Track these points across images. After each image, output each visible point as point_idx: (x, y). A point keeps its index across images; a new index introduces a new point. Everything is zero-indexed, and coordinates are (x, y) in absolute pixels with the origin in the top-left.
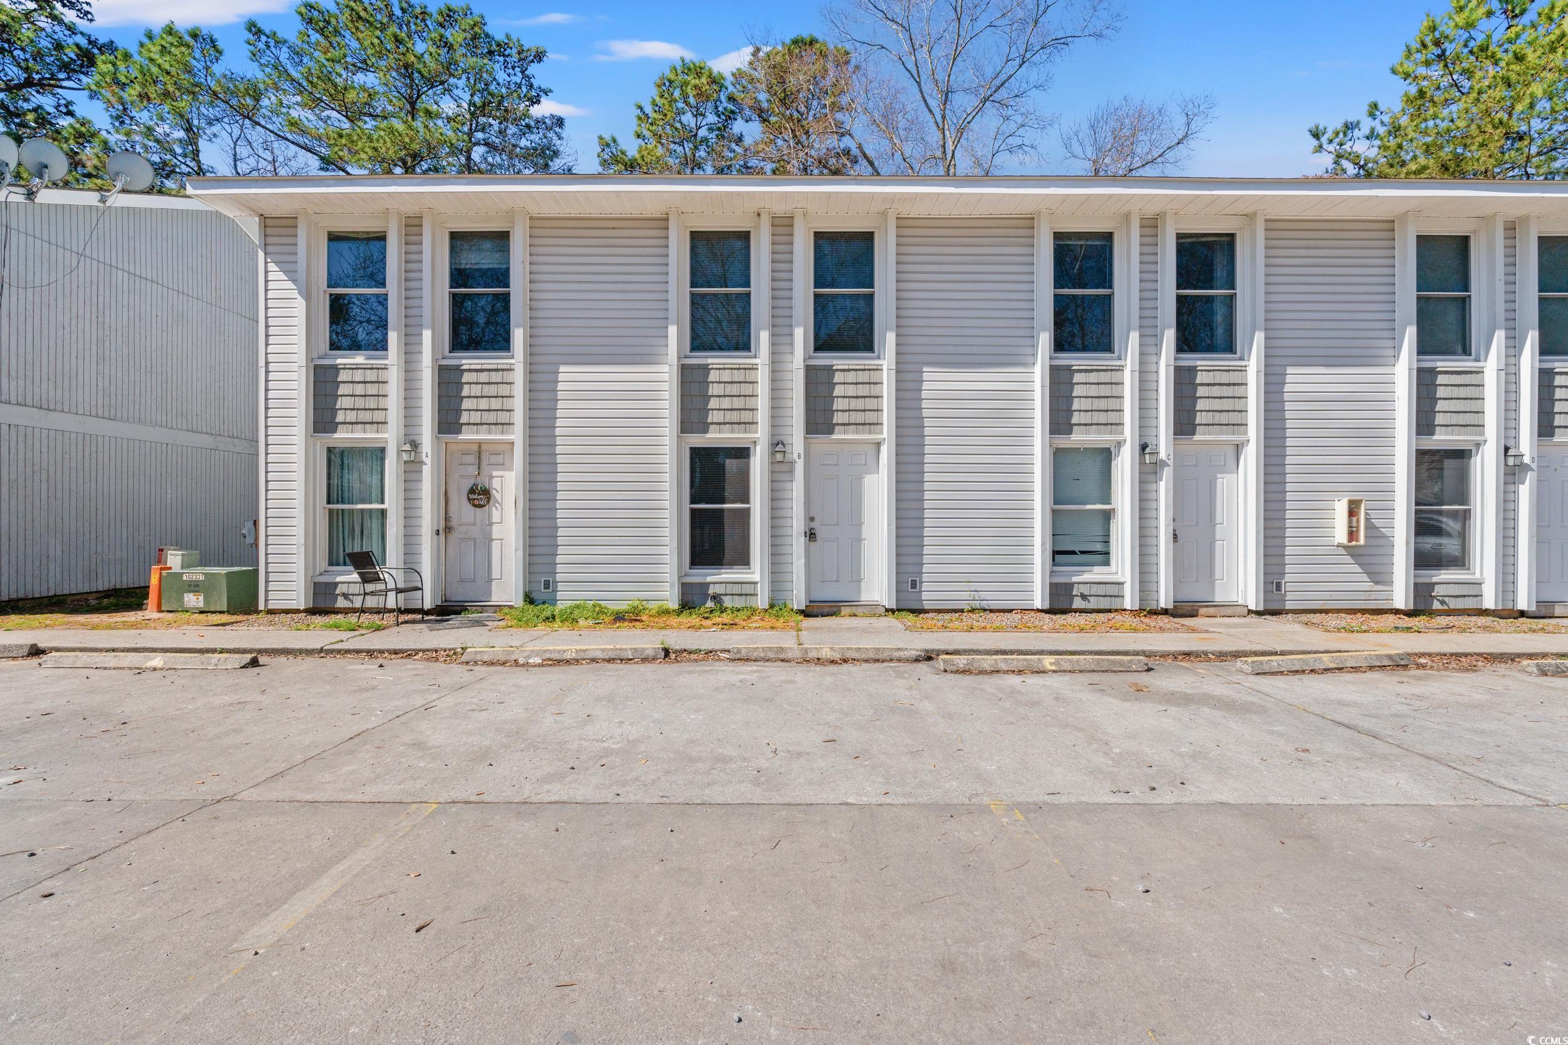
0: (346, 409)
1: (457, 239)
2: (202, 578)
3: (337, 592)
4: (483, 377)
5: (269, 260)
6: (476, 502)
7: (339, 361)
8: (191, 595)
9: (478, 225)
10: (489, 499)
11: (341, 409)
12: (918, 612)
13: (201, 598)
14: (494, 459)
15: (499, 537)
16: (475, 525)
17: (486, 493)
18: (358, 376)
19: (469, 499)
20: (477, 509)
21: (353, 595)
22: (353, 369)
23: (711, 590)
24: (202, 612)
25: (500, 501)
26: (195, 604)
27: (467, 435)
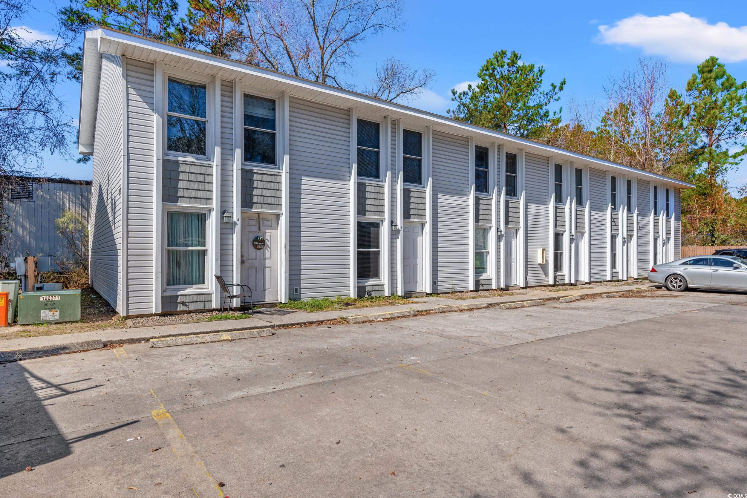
0: (184, 189)
1: (248, 98)
2: (58, 298)
3: (178, 301)
4: (265, 178)
5: (129, 86)
6: (258, 247)
7: (180, 159)
8: (48, 312)
9: (260, 93)
10: (264, 245)
11: (181, 188)
12: (438, 294)
13: (57, 313)
14: (266, 223)
15: (269, 266)
16: (256, 259)
17: (263, 241)
18: (192, 169)
19: (253, 245)
20: (258, 251)
21: (188, 302)
22: (188, 164)
23: (368, 289)
24: (57, 323)
25: (269, 246)
26: (51, 318)
27: (256, 209)
